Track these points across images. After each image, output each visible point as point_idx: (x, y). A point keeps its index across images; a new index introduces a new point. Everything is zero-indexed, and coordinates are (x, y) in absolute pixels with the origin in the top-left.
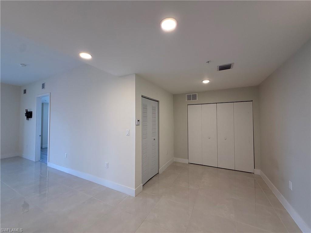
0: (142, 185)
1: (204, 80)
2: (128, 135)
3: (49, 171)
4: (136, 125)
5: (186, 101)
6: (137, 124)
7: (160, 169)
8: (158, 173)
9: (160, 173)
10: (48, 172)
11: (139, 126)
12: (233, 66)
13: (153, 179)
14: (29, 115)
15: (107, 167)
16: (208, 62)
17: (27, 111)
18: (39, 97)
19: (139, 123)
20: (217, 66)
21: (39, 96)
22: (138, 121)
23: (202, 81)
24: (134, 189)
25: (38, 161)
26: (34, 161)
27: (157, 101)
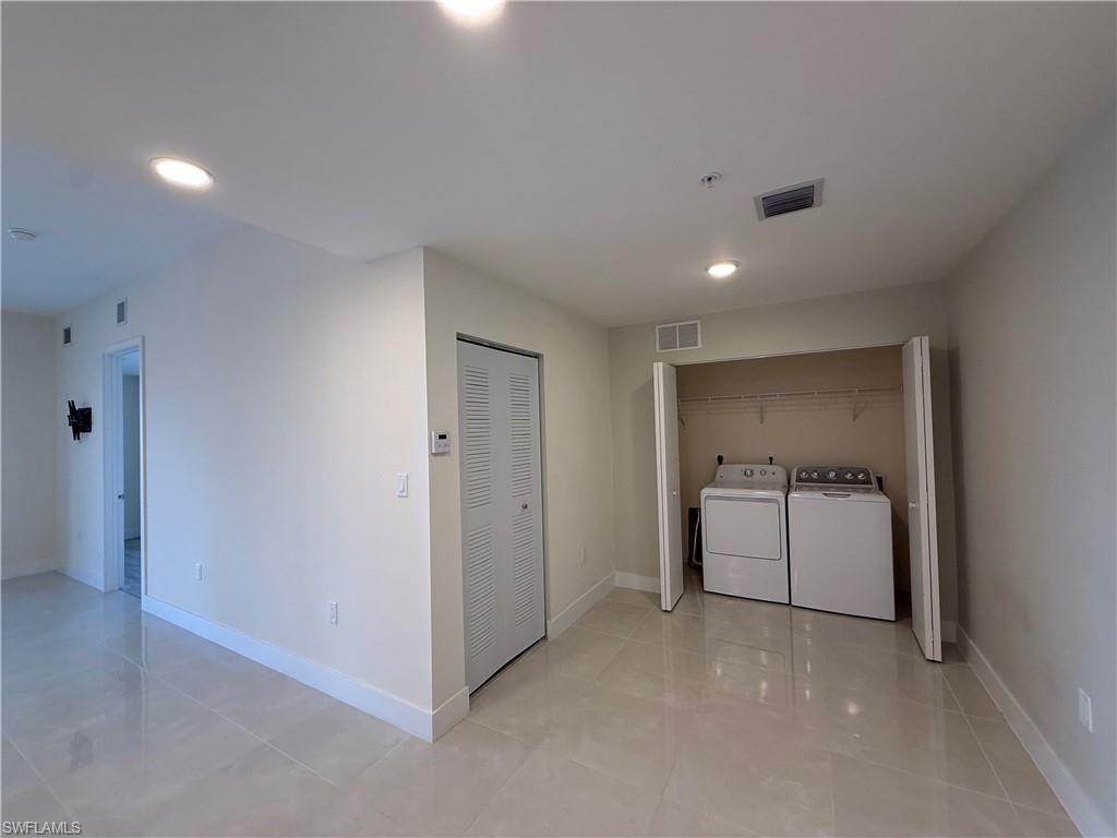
0: (466, 691)
1: (712, 265)
2: (405, 493)
3: (146, 629)
4: (435, 455)
5: (658, 351)
6: (434, 451)
7: (553, 620)
8: (545, 638)
9: (552, 636)
10: (143, 631)
11: (445, 458)
12: (821, 194)
13: (521, 660)
14: (81, 421)
15: (334, 620)
16: (710, 179)
17: (72, 406)
18: (112, 355)
19: (446, 445)
20: (755, 199)
21: (111, 349)
22: (442, 437)
23: (707, 269)
24: (431, 713)
25: (116, 588)
26: (102, 588)
27: (536, 356)
